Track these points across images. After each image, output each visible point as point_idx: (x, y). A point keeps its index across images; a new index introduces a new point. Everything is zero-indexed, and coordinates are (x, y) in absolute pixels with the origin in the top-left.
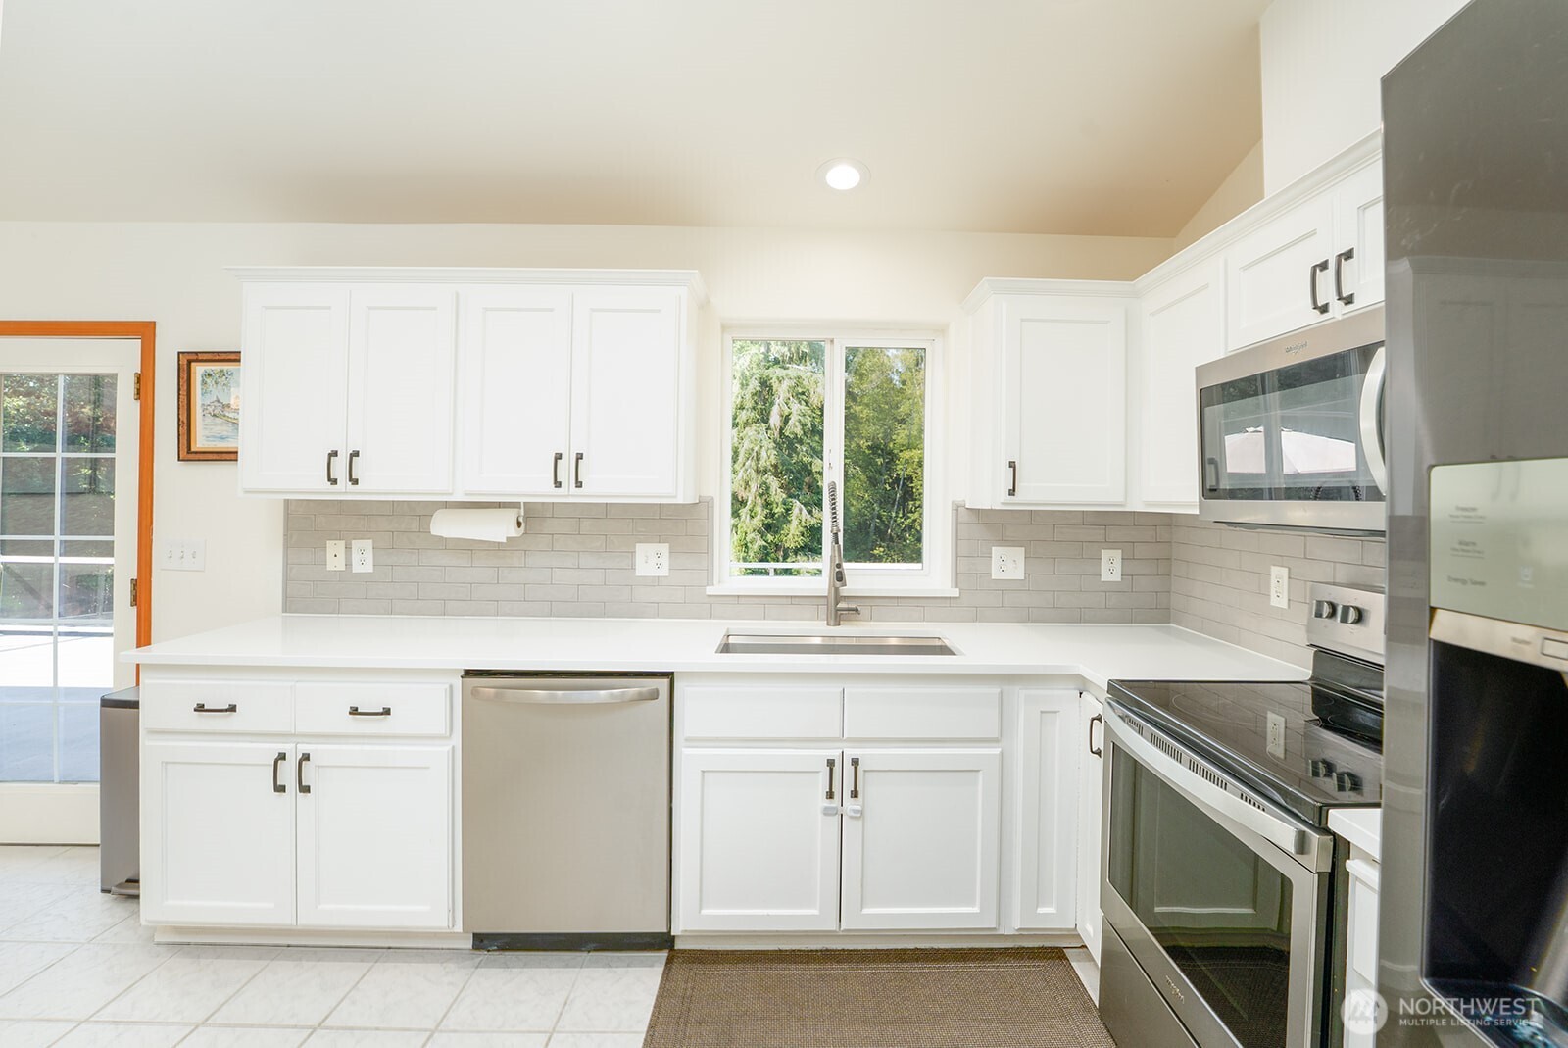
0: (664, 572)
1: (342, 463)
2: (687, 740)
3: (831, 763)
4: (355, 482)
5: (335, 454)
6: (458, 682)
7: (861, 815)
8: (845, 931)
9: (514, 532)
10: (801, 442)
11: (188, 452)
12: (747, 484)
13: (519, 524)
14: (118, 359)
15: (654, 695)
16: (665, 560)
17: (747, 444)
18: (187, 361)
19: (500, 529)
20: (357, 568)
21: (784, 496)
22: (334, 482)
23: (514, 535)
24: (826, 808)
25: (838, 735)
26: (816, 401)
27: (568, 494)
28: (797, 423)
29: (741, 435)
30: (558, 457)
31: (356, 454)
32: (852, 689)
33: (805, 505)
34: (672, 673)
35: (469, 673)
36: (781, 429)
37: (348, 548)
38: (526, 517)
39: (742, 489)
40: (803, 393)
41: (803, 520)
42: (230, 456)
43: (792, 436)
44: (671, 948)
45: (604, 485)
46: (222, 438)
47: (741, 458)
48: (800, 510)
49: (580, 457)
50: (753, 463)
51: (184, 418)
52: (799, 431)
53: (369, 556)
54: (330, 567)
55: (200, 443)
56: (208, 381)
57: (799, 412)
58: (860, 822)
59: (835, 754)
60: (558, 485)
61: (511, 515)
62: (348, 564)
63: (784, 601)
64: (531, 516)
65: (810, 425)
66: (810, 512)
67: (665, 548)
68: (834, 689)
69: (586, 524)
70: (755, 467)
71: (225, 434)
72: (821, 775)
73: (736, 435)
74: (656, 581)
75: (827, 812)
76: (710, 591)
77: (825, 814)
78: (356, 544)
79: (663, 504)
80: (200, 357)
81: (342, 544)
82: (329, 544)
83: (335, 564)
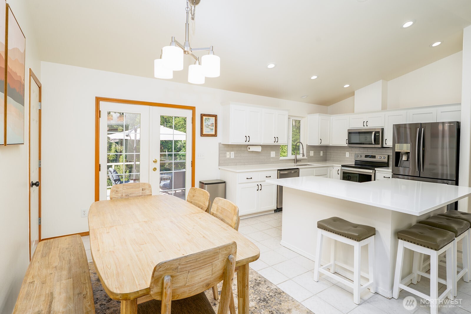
0: (274, 156)
4: (248, 141)
9: (261, 150)
11: (202, 135)
14: (188, 114)
16: (275, 154)
18: (202, 116)
19: (259, 149)
22: (245, 141)
27: (276, 143)
31: (249, 137)
34: (298, 168)
35: (278, 170)
37: (230, 153)
38: (264, 147)
46: (208, 132)
49: (277, 138)
51: (202, 128)
53: (233, 155)
55: (204, 133)
56: (206, 120)
60: (274, 142)
62: (230, 157)
67: (274, 152)
71: (209, 131)
76: (280, 159)
80: (205, 115)
81: (229, 153)
82: (227, 153)
83: (228, 156)
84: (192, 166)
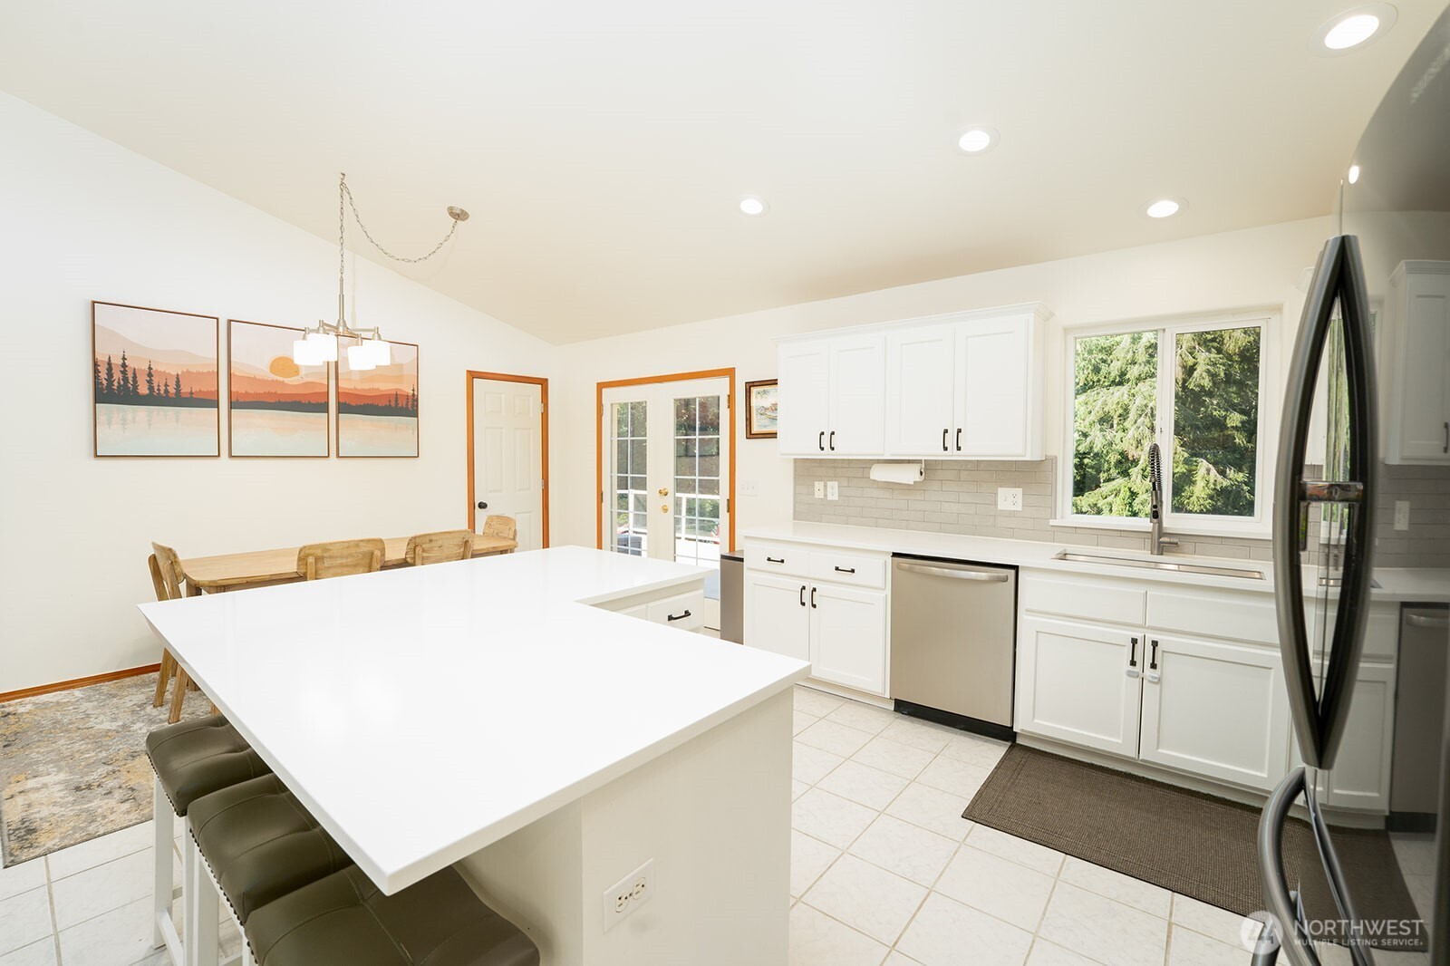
0: (1019, 507)
1: (827, 438)
2: (1027, 610)
3: (1134, 641)
4: (833, 449)
5: (823, 433)
6: (889, 559)
7: (1159, 681)
8: (1142, 760)
9: (918, 478)
10: (1210, 394)
11: (751, 435)
12: (1139, 442)
13: (921, 473)
14: (719, 387)
15: (1005, 579)
16: (1019, 499)
17: (1139, 401)
18: (750, 386)
19: (910, 475)
20: (830, 498)
21: (1186, 455)
22: (822, 449)
23: (918, 480)
24: (1129, 671)
25: (1140, 622)
26: (1231, 347)
27: (952, 454)
28: (1205, 374)
29: (1132, 391)
30: (946, 431)
31: (833, 433)
32: (1153, 592)
33: (1215, 464)
34: (1018, 567)
35: (895, 555)
36: (1185, 381)
37: (825, 486)
38: (925, 469)
39: (1133, 448)
40: (1214, 340)
41: (1212, 481)
42: (773, 435)
43: (1197, 389)
44: (1014, 741)
45: (974, 449)
46: (765, 426)
47: (1132, 415)
48: (1208, 471)
49: (959, 431)
50: (1147, 421)
51: (748, 416)
52: (1207, 383)
53: (836, 490)
54: (816, 496)
55: (755, 430)
56: (759, 396)
57: (1206, 362)
58: (1158, 686)
59: (1138, 635)
60: (946, 449)
61: (916, 468)
62: (826, 495)
63: (1115, 533)
64: (929, 468)
65: (1222, 375)
66: (1223, 473)
67: (1019, 491)
68: (1141, 590)
69: (964, 475)
70: (1149, 425)
72: (1126, 648)
73: (1126, 392)
74: (1012, 514)
75: (1130, 674)
76: (1052, 522)
77: (1128, 675)
78: (829, 484)
79: (1018, 461)
80: (755, 384)
81: (822, 483)
82: (816, 483)
83: (819, 494)
84: (728, 511)
